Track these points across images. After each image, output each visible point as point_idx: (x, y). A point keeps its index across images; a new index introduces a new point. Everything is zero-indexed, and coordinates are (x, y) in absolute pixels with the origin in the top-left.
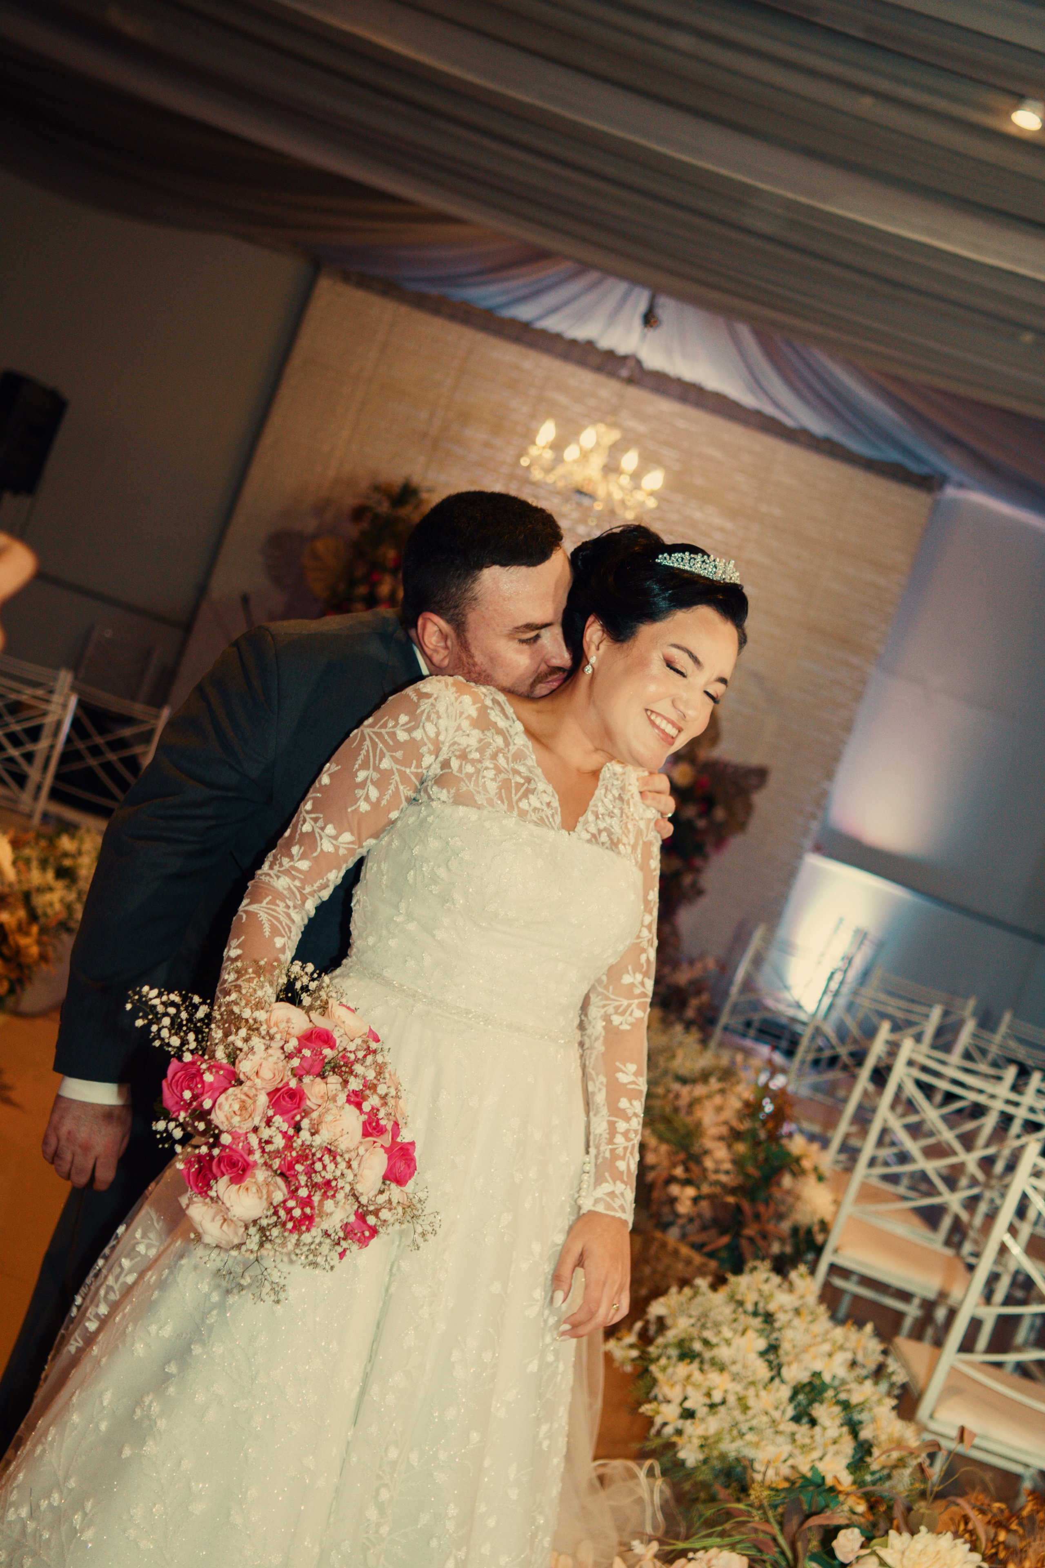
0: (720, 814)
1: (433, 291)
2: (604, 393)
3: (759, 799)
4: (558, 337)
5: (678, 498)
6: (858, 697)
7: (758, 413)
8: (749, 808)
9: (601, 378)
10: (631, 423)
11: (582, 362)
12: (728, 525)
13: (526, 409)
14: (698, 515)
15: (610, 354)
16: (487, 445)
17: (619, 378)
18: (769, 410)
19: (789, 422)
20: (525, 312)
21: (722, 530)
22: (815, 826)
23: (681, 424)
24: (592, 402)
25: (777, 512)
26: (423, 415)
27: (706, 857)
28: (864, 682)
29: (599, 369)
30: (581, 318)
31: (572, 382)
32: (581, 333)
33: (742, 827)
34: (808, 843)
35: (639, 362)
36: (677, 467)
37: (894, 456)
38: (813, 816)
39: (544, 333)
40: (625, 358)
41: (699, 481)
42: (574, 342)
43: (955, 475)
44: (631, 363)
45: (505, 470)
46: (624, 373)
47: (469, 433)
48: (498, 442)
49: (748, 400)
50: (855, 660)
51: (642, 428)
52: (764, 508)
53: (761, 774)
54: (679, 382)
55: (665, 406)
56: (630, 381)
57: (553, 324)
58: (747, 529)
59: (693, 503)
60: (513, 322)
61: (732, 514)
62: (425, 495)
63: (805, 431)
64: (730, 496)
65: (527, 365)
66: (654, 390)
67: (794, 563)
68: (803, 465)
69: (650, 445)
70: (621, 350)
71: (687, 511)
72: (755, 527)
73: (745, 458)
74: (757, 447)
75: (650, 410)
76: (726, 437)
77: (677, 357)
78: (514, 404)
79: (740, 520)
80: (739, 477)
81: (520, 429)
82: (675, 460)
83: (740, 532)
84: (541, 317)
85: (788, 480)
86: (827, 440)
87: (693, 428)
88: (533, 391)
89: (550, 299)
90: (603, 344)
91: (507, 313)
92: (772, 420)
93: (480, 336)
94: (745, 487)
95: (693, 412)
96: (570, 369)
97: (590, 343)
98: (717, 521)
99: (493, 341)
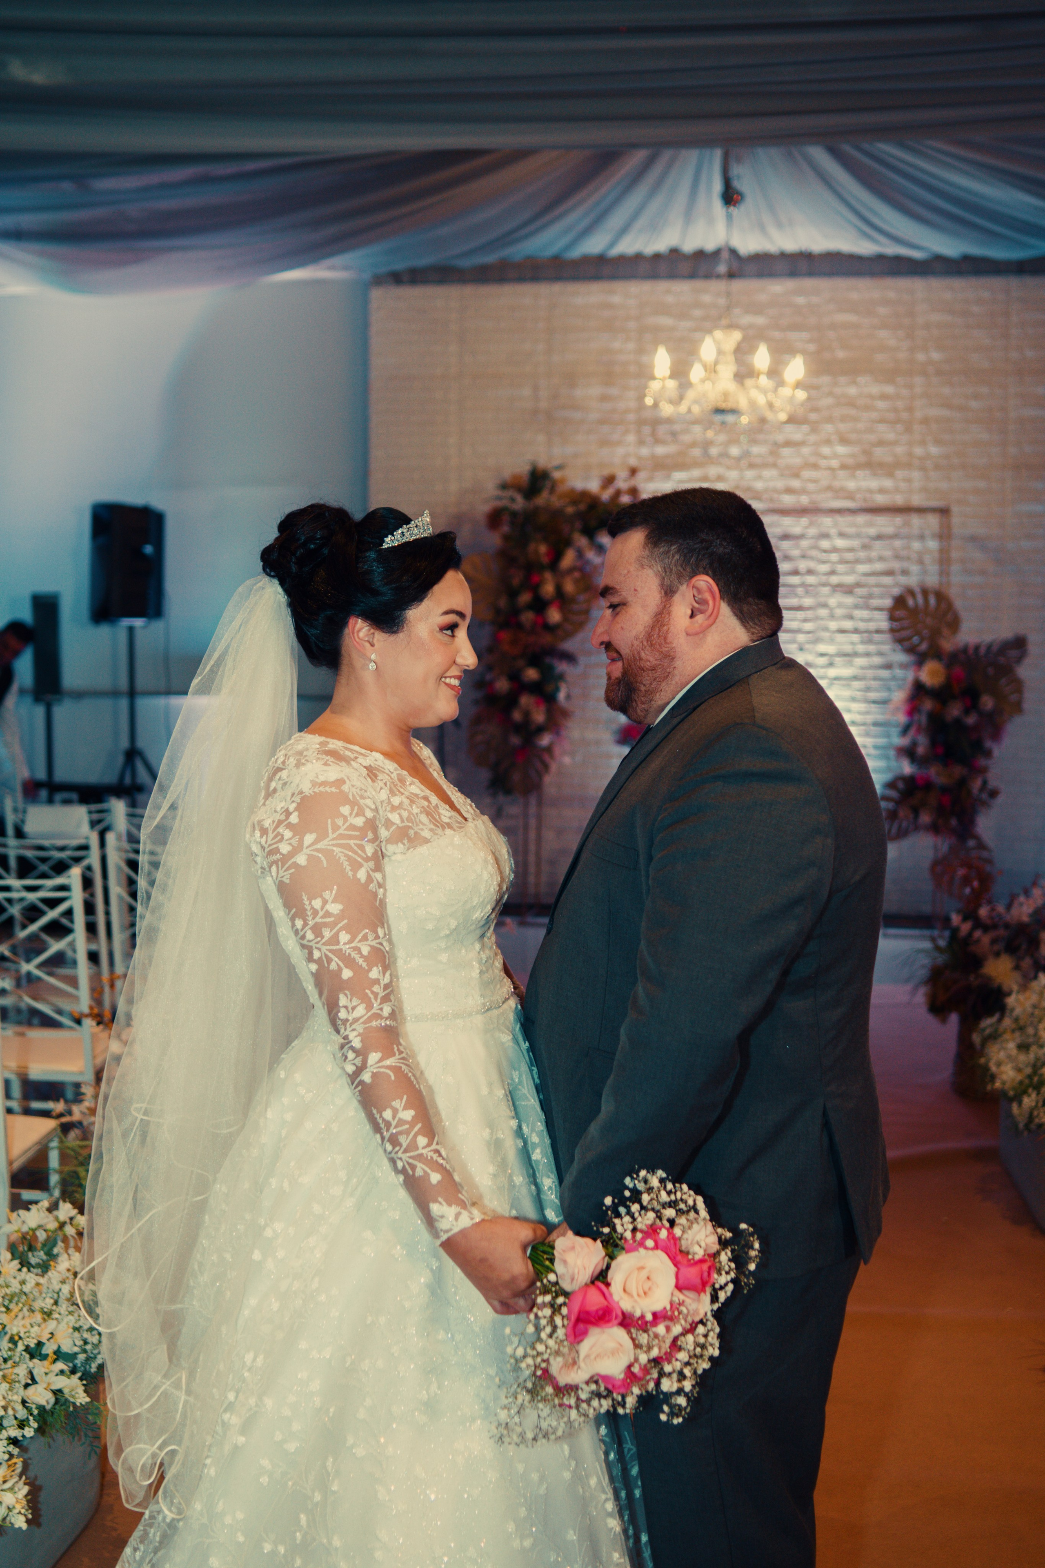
0: (987, 702)
1: (490, 259)
2: (707, 298)
3: (1025, 671)
4: (638, 257)
5: (825, 380)
7: (880, 257)
8: (1018, 686)
9: (699, 284)
10: (747, 319)
11: (673, 276)
12: (889, 389)
13: (631, 346)
14: (852, 391)
15: (700, 255)
16: (604, 398)
17: (718, 277)
18: (891, 249)
19: (917, 255)
20: (594, 245)
21: (884, 397)
23: (800, 300)
24: (697, 313)
25: (936, 356)
26: (527, 392)
27: (988, 754)
29: (692, 276)
30: (655, 227)
31: (670, 299)
32: (660, 244)
33: (1018, 708)
35: (733, 252)
36: (812, 347)
39: (622, 259)
40: (717, 253)
41: (841, 354)
42: (657, 256)
44: (725, 255)
45: (631, 417)
46: (722, 269)
47: (579, 393)
48: (614, 391)
49: (865, 248)
51: (760, 320)
52: (921, 357)
53: (1019, 644)
54: (783, 255)
55: (777, 287)
56: (731, 275)
57: (627, 246)
58: (911, 387)
59: (842, 379)
60: (586, 260)
61: (889, 375)
62: (557, 475)
63: (939, 259)
64: (880, 357)
65: (616, 299)
66: (761, 275)
67: (974, 404)
68: (948, 296)
69: (777, 334)
70: (710, 246)
71: (838, 390)
72: (918, 380)
73: (882, 310)
74: (892, 295)
75: (762, 297)
76: (855, 296)
77: (773, 231)
78: (617, 345)
79: (900, 380)
80: (883, 334)
81: (632, 369)
82: (810, 341)
83: (905, 392)
84: (613, 243)
85: (935, 317)
86: (967, 259)
87: (815, 300)
88: (632, 325)
89: (616, 220)
90: (689, 247)
91: (577, 253)
92: (898, 259)
93: (557, 288)
94: (892, 342)
95: (809, 283)
96: (663, 286)
97: (674, 251)
98: (875, 389)
99: (572, 288)
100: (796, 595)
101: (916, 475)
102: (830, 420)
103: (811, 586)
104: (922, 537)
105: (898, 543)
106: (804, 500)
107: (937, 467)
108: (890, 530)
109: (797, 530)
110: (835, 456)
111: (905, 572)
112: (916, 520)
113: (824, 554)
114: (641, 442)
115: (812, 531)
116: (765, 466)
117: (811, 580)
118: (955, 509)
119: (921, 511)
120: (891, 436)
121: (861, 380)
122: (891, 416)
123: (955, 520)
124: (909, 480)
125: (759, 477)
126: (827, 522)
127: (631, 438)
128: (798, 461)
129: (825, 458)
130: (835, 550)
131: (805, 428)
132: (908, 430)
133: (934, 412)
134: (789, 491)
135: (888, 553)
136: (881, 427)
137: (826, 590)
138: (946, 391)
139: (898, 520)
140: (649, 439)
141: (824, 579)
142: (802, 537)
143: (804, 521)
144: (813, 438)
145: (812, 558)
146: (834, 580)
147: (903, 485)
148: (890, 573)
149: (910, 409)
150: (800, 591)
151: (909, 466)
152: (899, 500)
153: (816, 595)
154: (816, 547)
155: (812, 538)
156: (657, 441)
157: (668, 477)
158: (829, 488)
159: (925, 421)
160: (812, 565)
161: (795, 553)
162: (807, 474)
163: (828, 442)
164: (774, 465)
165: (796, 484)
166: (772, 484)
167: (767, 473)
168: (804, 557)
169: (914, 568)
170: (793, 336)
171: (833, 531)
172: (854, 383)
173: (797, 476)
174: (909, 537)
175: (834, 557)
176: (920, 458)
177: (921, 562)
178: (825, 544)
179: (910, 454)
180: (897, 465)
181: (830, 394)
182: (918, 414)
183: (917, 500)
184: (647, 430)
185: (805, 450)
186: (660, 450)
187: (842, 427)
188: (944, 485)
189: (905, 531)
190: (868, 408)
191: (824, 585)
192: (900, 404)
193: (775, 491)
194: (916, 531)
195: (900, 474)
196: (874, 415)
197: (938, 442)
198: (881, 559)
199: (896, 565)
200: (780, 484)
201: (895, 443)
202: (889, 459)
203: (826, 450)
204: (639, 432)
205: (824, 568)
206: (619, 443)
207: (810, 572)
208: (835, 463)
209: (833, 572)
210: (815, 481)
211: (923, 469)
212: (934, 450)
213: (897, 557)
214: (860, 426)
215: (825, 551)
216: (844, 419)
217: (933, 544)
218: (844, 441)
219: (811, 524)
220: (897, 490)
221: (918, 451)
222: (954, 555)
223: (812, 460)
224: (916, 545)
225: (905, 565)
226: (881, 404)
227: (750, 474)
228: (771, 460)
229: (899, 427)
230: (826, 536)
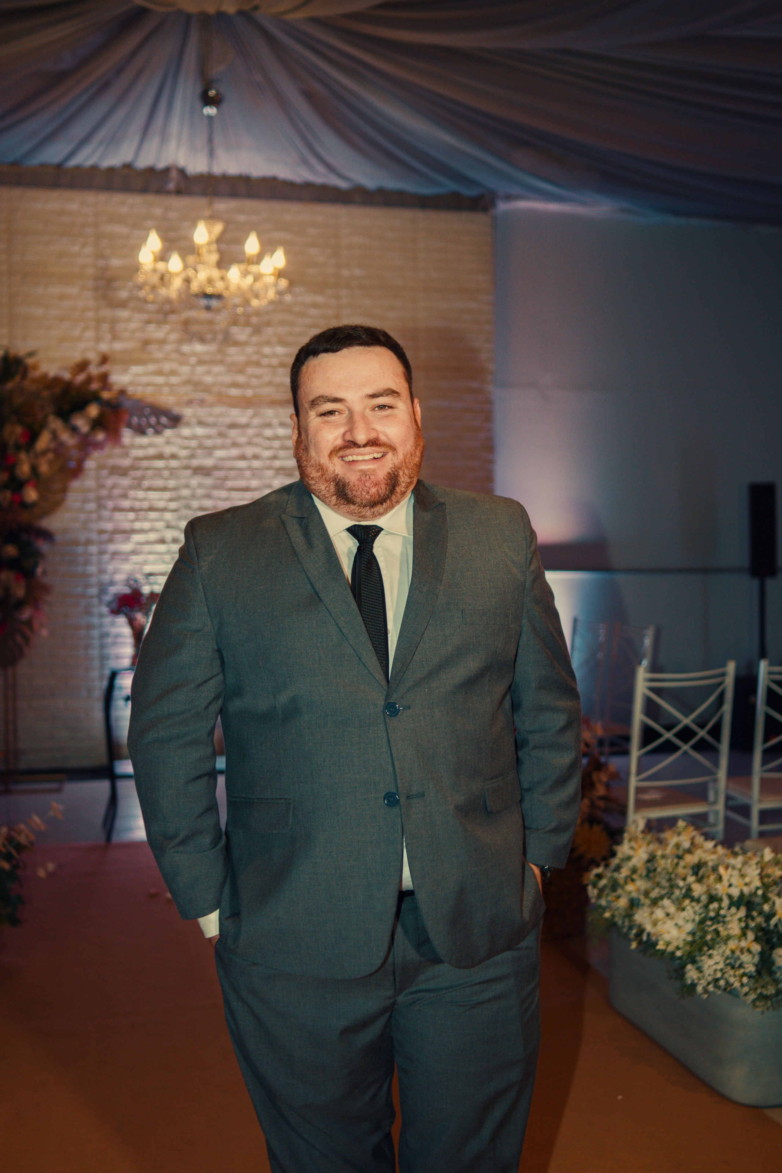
2: (158, 211)
4: (94, 168)
6: (488, 416)
7: (308, 186)
9: (150, 198)
11: (125, 189)
12: (320, 299)
13: (88, 250)
15: (151, 171)
16: (64, 297)
17: (168, 193)
19: (343, 185)
20: (55, 153)
21: (315, 305)
23: (242, 218)
24: (149, 224)
25: (358, 272)
28: (490, 402)
29: (144, 190)
31: (124, 210)
32: (116, 160)
35: (182, 172)
39: (77, 170)
40: (167, 170)
42: (111, 170)
43: (504, 189)
44: (174, 174)
45: (90, 314)
46: (171, 186)
47: (39, 291)
50: (472, 385)
52: (345, 272)
54: (225, 178)
56: (179, 192)
57: (85, 158)
58: (338, 298)
60: (45, 168)
61: (319, 287)
62: (30, 361)
63: (361, 189)
65: (73, 207)
66: (204, 194)
68: (367, 222)
70: (161, 165)
72: (344, 292)
73: (312, 231)
74: (319, 219)
76: (288, 217)
78: (76, 249)
79: (328, 291)
80: (313, 251)
83: (333, 302)
84: (72, 154)
85: (357, 240)
86: (382, 190)
88: (89, 231)
90: (141, 164)
91: (37, 160)
92: (325, 187)
93: (16, 193)
94: (321, 259)
95: (249, 204)
96: (117, 198)
97: (128, 166)
98: (308, 299)
99: (31, 193)
100: (243, 478)
102: (268, 324)
103: (256, 469)
106: (249, 393)
109: (243, 420)
110: (275, 355)
113: (268, 441)
114: (98, 339)
115: (256, 421)
116: (213, 362)
117: (256, 464)
125: (208, 373)
126: (269, 413)
127: (90, 334)
128: (242, 359)
129: (267, 356)
130: (277, 438)
131: (249, 330)
134: (235, 385)
137: (270, 473)
140: (108, 336)
141: (268, 463)
142: (246, 426)
143: (250, 412)
144: (255, 339)
145: (256, 445)
146: (277, 463)
150: (248, 473)
153: (260, 477)
154: (259, 435)
155: (256, 427)
156: (115, 337)
157: (125, 371)
158: (270, 384)
160: (257, 450)
161: (242, 440)
162: (251, 370)
163: (268, 343)
164: (221, 362)
165: (241, 379)
166: (220, 379)
167: (216, 369)
168: (249, 443)
171: (276, 421)
173: (241, 372)
175: (277, 444)
178: (268, 432)
184: (105, 327)
185: (250, 350)
186: (118, 346)
187: (281, 330)
190: (301, 315)
191: (269, 468)
192: (330, 312)
193: (222, 384)
196: (308, 321)
200: (228, 379)
203: (267, 350)
204: (97, 329)
205: (268, 453)
206: (79, 339)
207: (256, 457)
208: (275, 361)
209: (275, 458)
210: (258, 377)
214: (297, 330)
215: (268, 439)
216: (282, 323)
218: (282, 343)
219: (255, 415)
223: (255, 358)
226: (313, 312)
227: (200, 369)
228: (219, 357)
230: (269, 425)
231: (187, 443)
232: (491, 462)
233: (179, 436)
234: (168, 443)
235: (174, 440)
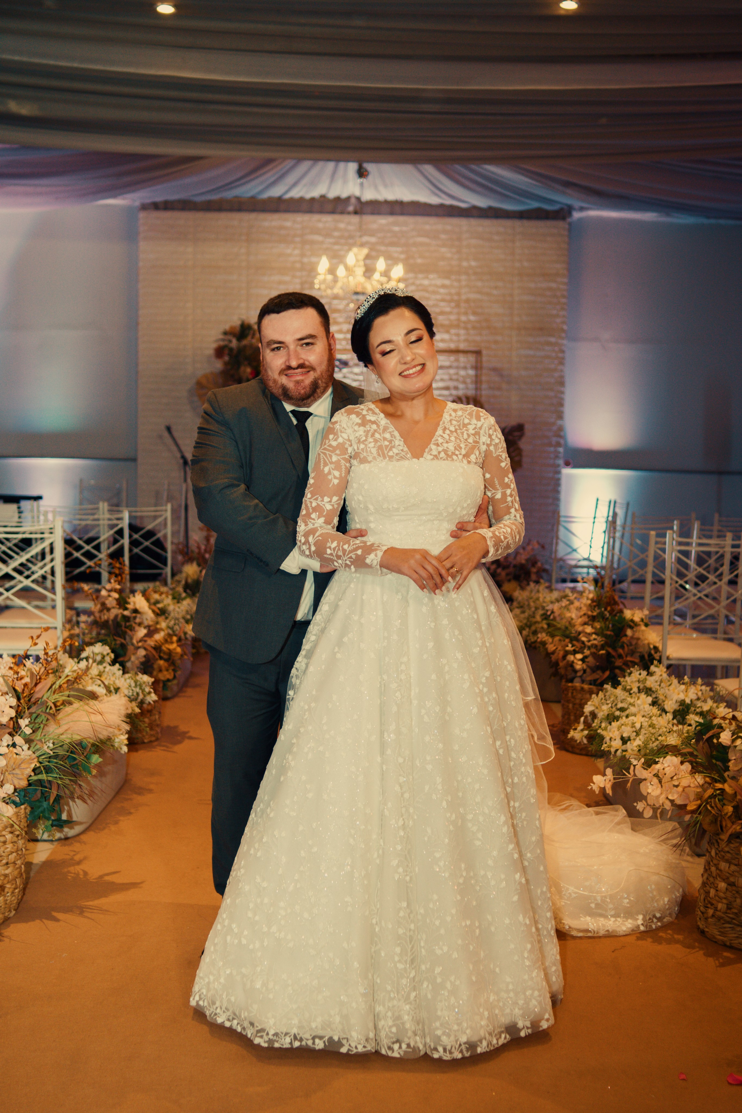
1: (216, 197)
2: (342, 226)
3: (523, 444)
4: (302, 199)
5: (411, 275)
6: (562, 362)
7: (442, 206)
8: (519, 452)
9: (337, 217)
11: (321, 211)
12: (447, 282)
13: (297, 252)
14: (426, 282)
15: (338, 199)
17: (349, 213)
18: (448, 202)
19: (462, 205)
20: (276, 192)
21: (443, 286)
22: (561, 450)
23: (396, 229)
24: (336, 234)
25: (473, 263)
26: (234, 277)
28: (563, 352)
29: (333, 212)
30: (313, 184)
31: (320, 225)
32: (316, 193)
34: (561, 462)
35: (358, 199)
36: (403, 256)
37: (535, 205)
38: (558, 444)
39: (292, 199)
40: (348, 199)
41: (419, 261)
42: (313, 199)
43: (577, 204)
44: (353, 201)
46: (351, 208)
49: (434, 200)
50: (553, 340)
51: (373, 240)
52: (465, 264)
54: (386, 202)
55: (383, 221)
56: (356, 212)
57: (296, 193)
58: (459, 281)
59: (420, 276)
60: (271, 199)
61: (447, 274)
63: (475, 208)
64: (441, 263)
65: (288, 224)
66: (373, 213)
67: (495, 292)
68: (480, 229)
69: (383, 248)
70: (344, 195)
71: (418, 282)
72: (463, 277)
73: (443, 236)
74: (449, 228)
75: (374, 226)
76: (427, 227)
77: (381, 188)
78: (289, 251)
79: (453, 277)
80: (443, 250)
81: (298, 265)
82: (402, 253)
83: (456, 284)
84: (287, 192)
85: (474, 242)
86: (490, 208)
87: (404, 229)
88: (298, 239)
89: (290, 179)
90: (331, 195)
91: (265, 196)
92: (452, 207)
93: (253, 216)
94: (449, 255)
95: (401, 219)
96: (316, 217)
97: (323, 197)
98: (439, 282)
99: (262, 216)
101: (462, 332)
104: (465, 368)
105: (452, 371)
107: (474, 328)
108: (447, 364)
111: (456, 388)
112: (462, 358)
118: (484, 352)
119: (465, 352)
120: (448, 309)
121: (431, 276)
122: (448, 297)
123: (484, 359)
124: (458, 335)
132: (458, 306)
133: (472, 296)
135: (446, 377)
136: (442, 304)
138: (479, 284)
139: (452, 358)
147: (455, 338)
148: (447, 388)
149: (459, 294)
151: (457, 326)
152: (452, 346)
159: (467, 301)
169: (461, 386)
170: (392, 249)
172: (427, 278)
174: (457, 368)
176: (464, 322)
177: (464, 382)
179: (459, 320)
180: (451, 326)
181: (413, 284)
182: (464, 297)
183: (462, 346)
188: (478, 338)
189: (455, 364)
190: (434, 293)
192: (453, 291)
194: (462, 365)
195: (453, 331)
196: (438, 297)
197: (475, 313)
198: (442, 380)
199: (451, 384)
201: (450, 313)
202: (447, 322)
211: (466, 328)
212: (472, 318)
213: (451, 379)
217: (472, 372)
220: (451, 340)
221: (463, 318)
222: (484, 378)
224: (462, 373)
225: (455, 384)
226: (442, 291)
229: (453, 304)
231: (356, 377)
232: (563, 393)
233: (352, 373)
234: (345, 377)
235: (348, 375)
